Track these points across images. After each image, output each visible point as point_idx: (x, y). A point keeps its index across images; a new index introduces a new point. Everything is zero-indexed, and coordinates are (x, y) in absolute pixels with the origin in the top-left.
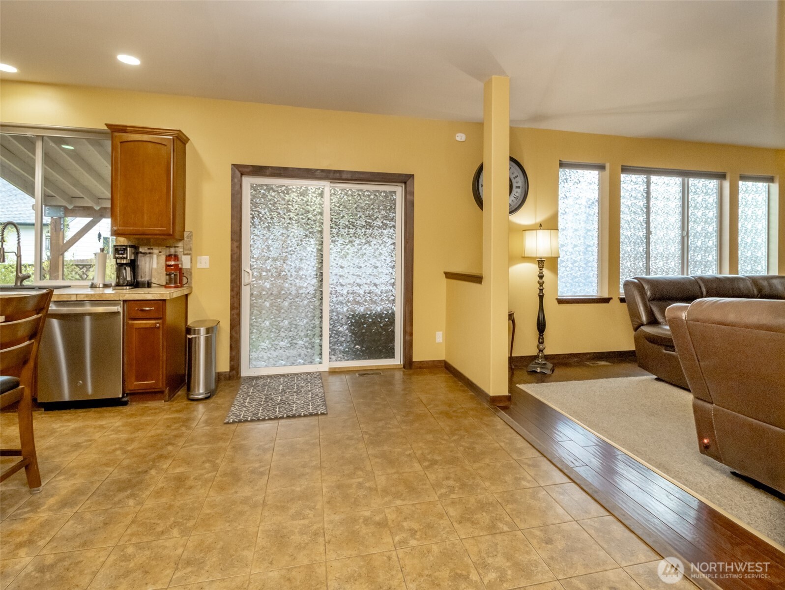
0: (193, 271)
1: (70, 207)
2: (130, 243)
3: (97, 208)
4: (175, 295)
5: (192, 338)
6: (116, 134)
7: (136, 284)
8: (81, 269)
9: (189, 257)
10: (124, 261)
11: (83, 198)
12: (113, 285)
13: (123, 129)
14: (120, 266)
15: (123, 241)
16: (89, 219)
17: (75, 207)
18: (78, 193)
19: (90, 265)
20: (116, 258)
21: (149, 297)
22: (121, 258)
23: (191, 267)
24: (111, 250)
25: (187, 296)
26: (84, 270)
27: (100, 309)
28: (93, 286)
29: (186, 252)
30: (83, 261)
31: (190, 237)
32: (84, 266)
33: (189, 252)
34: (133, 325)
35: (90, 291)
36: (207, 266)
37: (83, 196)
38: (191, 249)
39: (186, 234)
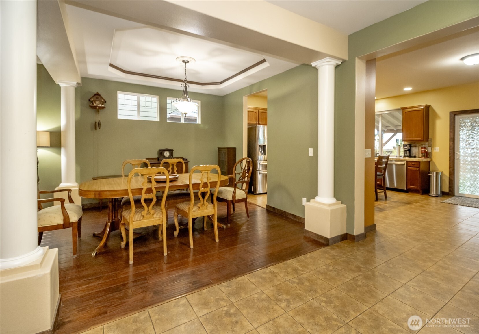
0: (432, 153)
1: (386, 130)
2: (408, 144)
3: (395, 129)
4: (424, 161)
5: (430, 175)
6: (404, 110)
7: (410, 156)
8: (388, 153)
9: (431, 148)
10: (406, 149)
11: (390, 126)
12: (403, 156)
13: (406, 108)
14: (405, 150)
15: (406, 143)
16: (393, 134)
17: (387, 130)
18: (388, 125)
19: (392, 151)
20: (404, 148)
21: (415, 160)
22: (405, 148)
23: (432, 151)
24: (402, 145)
25: (429, 161)
26: (389, 153)
27: (399, 163)
28: (396, 157)
29: (429, 146)
30: (388, 150)
31: (431, 140)
32: (389, 152)
33: (431, 146)
34: (409, 168)
35: (395, 158)
36: (438, 151)
37: (390, 125)
38: (431, 145)
39: (429, 140)
